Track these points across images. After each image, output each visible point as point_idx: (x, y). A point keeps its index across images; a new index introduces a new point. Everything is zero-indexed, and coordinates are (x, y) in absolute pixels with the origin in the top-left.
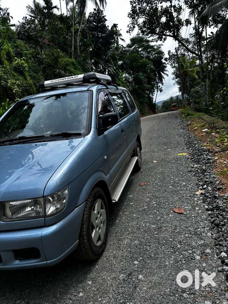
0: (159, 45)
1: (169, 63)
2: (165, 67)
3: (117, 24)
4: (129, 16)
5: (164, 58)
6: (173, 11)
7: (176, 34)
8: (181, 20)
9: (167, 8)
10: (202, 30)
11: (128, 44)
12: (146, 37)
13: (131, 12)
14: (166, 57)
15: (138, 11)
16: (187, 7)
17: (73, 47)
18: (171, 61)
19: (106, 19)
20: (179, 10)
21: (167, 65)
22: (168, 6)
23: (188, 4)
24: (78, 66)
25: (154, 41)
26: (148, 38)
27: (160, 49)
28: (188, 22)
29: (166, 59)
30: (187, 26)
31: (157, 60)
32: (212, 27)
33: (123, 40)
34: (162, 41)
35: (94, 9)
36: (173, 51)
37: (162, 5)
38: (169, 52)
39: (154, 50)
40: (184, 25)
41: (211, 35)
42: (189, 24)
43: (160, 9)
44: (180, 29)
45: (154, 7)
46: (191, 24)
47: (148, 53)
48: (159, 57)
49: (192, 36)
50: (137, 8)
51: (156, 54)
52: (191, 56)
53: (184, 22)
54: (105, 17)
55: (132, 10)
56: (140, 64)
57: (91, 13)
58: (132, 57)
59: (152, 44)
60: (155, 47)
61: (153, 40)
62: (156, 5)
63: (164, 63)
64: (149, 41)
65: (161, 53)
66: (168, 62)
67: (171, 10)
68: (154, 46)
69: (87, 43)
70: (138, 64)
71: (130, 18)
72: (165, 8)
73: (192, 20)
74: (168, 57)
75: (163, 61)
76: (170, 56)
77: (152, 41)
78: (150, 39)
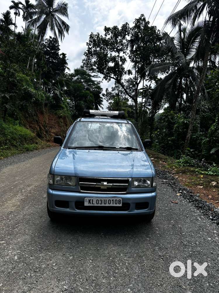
0: (99, 81)
1: (106, 99)
2: (102, 101)
3: (66, 54)
4: (85, 54)
5: (102, 93)
6: (119, 60)
7: (119, 78)
8: (124, 69)
9: (115, 56)
10: (140, 82)
11: (72, 73)
12: (89, 71)
13: (87, 52)
14: (104, 93)
15: (93, 53)
16: (130, 60)
17: (28, 65)
18: (107, 98)
19: (60, 48)
20: (124, 60)
21: (104, 100)
22: (116, 55)
23: (131, 59)
24: (30, 83)
25: (96, 77)
26: (91, 73)
27: (99, 85)
28: (130, 72)
29: (103, 95)
30: (129, 75)
31: (96, 93)
32: (148, 81)
33: (68, 68)
34: (107, 81)
35: (50, 36)
36: (110, 90)
37: (111, 53)
38: (107, 90)
39: (94, 84)
40: (127, 73)
41: (146, 86)
42: (131, 74)
43: (109, 55)
44: (123, 76)
45: (105, 53)
46: (132, 74)
47: (89, 85)
48: (98, 91)
49: (126, 81)
50: (93, 50)
51: (95, 88)
52: (123, 97)
53: (127, 72)
54: (59, 47)
55: (88, 51)
56: (83, 94)
57: (47, 39)
58: (76, 86)
59: (93, 79)
60: (96, 83)
61: (94, 75)
62: (107, 52)
63: (102, 98)
64: (90, 76)
65: (100, 89)
66: (105, 97)
67: (118, 59)
68: (95, 81)
69: (42, 64)
70: (81, 93)
71: (86, 56)
72: (114, 56)
73: (134, 72)
74: (105, 93)
75: (101, 96)
76: (107, 93)
77: (93, 77)
78: (93, 74)
